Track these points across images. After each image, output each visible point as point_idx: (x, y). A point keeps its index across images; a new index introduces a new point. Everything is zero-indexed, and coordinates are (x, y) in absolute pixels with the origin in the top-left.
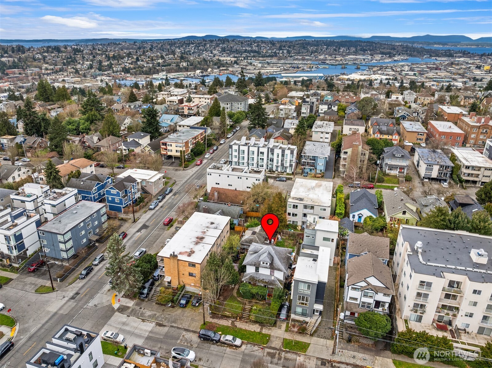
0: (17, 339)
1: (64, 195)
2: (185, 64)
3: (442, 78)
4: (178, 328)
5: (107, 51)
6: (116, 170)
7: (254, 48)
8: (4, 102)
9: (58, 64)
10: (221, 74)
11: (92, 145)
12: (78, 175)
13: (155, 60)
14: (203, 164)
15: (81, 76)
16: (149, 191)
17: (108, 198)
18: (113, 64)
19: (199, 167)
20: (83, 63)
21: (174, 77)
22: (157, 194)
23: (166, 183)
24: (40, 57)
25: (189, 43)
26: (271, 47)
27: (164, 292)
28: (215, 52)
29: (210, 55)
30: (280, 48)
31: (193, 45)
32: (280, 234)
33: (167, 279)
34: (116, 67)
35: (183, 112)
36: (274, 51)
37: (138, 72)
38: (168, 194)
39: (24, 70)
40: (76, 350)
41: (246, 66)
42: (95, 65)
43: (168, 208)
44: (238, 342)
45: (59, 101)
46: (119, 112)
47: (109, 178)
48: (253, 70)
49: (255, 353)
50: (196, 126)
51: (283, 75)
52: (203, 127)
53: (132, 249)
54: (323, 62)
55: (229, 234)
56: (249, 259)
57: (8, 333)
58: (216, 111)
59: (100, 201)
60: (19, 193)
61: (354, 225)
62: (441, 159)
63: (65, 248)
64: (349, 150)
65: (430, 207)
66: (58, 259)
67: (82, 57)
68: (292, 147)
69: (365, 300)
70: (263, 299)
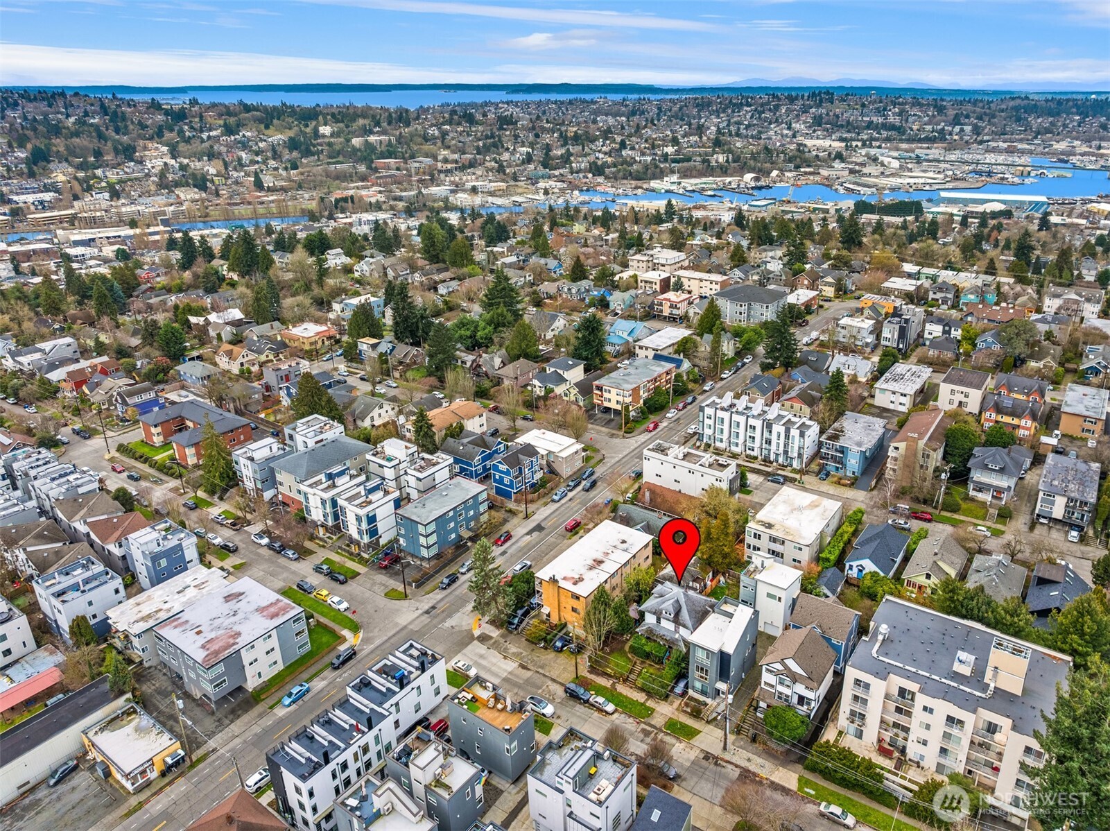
0: (360, 647)
1: (434, 465)
2: (721, 158)
4: (544, 675)
5: (563, 124)
6: (520, 423)
7: (891, 119)
8: (367, 259)
9: (468, 150)
10: (799, 183)
11: (490, 373)
12: (457, 432)
13: (659, 146)
14: (657, 430)
15: (508, 179)
16: (558, 470)
17: (494, 475)
18: (572, 155)
19: (650, 435)
20: (514, 149)
21: (694, 188)
22: (570, 476)
23: (587, 459)
24: (436, 133)
25: (741, 103)
26: (933, 115)
27: (537, 626)
28: (796, 126)
29: (785, 132)
30: (956, 121)
31: (749, 109)
32: (724, 574)
33: (545, 610)
34: (578, 162)
35: (661, 311)
36: (939, 127)
37: (621, 174)
38: (585, 479)
39: (405, 161)
40: (417, 669)
41: (863, 165)
42: (538, 154)
43: (580, 503)
44: (610, 707)
45: (454, 264)
46: (550, 297)
47: (500, 443)
48: (877, 177)
49: (627, 726)
50: (665, 353)
51: (944, 194)
52: (676, 356)
53: (514, 559)
54: (1063, 159)
55: (650, 561)
56: (650, 603)
57: (351, 639)
58: (711, 322)
59: (485, 477)
60: (377, 453)
61: (847, 582)
62: (1082, 483)
63: (427, 545)
64: (902, 446)
65: (982, 575)
66: (417, 557)
67: (514, 135)
68: (809, 423)
69: (780, 688)
70: (660, 662)
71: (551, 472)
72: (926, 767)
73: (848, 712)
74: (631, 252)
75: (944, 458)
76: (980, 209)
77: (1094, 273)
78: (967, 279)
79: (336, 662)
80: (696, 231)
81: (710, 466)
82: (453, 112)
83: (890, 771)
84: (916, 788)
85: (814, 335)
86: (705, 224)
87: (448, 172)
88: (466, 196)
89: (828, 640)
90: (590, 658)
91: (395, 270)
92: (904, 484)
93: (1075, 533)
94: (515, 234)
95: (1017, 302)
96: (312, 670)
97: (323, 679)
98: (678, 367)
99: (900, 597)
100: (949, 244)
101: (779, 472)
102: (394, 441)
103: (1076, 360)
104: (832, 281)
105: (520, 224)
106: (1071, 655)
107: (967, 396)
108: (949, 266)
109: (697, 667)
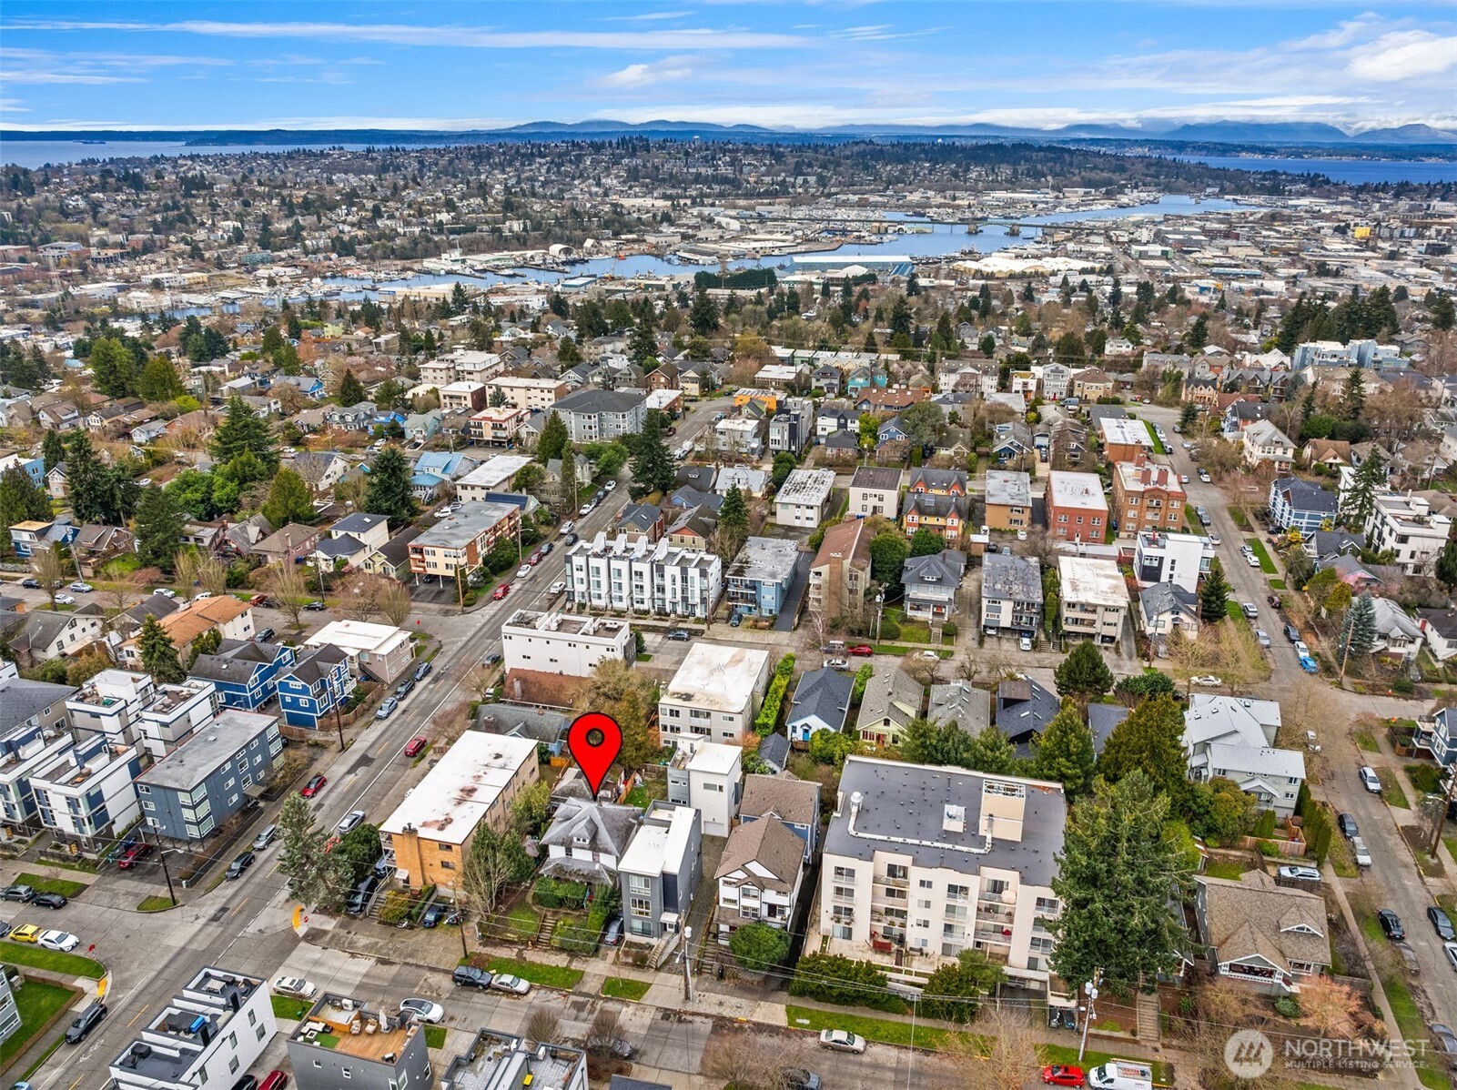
0: (112, 999)
1: (185, 699)
2: (517, 226)
3: (1236, 266)
4: (418, 966)
5: (284, 186)
6: (304, 616)
7: (723, 170)
9: (139, 227)
10: (622, 254)
11: (244, 549)
12: (214, 644)
13: (429, 212)
14: (510, 595)
15: (210, 267)
16: (378, 673)
17: (283, 697)
18: (303, 228)
19: (500, 603)
20: (213, 224)
21: (485, 266)
22: (397, 679)
23: (418, 651)
24: (82, 204)
25: (532, 154)
26: (771, 165)
27: (393, 900)
28: (607, 181)
29: (594, 189)
30: (797, 171)
31: (543, 161)
32: (639, 771)
33: (401, 874)
34: (315, 238)
35: (481, 435)
36: (779, 179)
37: (379, 252)
38: (421, 679)
39: (34, 247)
40: (225, 1008)
41: (697, 228)
42: (251, 230)
43: (419, 714)
44: (523, 985)
45: (152, 396)
46: (314, 431)
47: (284, 650)
48: (715, 242)
49: (550, 1004)
50: (500, 491)
51: (797, 259)
52: (517, 493)
53: (335, 813)
54: (919, 211)
55: (536, 774)
56: (554, 831)
57: (92, 990)
58: (554, 443)
59: (267, 702)
60: (85, 696)
61: (792, 749)
62: (1025, 583)
63: (195, 818)
64: (825, 569)
65: (944, 708)
66: (180, 841)
67: (210, 204)
68: (708, 557)
69: (746, 902)
70: (579, 906)
71: (368, 676)
72: (930, 952)
73: (831, 910)
74: (421, 358)
75: (873, 577)
76: (841, 274)
77: (976, 340)
78: (847, 360)
79: (74, 1033)
80: (502, 324)
81: (596, 633)
82: (106, 174)
83: (891, 970)
84: (925, 981)
85: (687, 445)
86: (512, 313)
87: (109, 261)
88: (145, 294)
89: (791, 826)
90: (480, 924)
91: (52, 414)
92: (834, 615)
93: (1026, 640)
94: (235, 345)
95: (910, 383)
96: (32, 1057)
97: (54, 1066)
98: (522, 508)
99: (862, 754)
100: (812, 317)
101: (681, 625)
102: (109, 674)
103: (987, 442)
104: (695, 375)
105: (241, 329)
106: (1059, 781)
107: (881, 499)
108: (823, 346)
109: (634, 901)
